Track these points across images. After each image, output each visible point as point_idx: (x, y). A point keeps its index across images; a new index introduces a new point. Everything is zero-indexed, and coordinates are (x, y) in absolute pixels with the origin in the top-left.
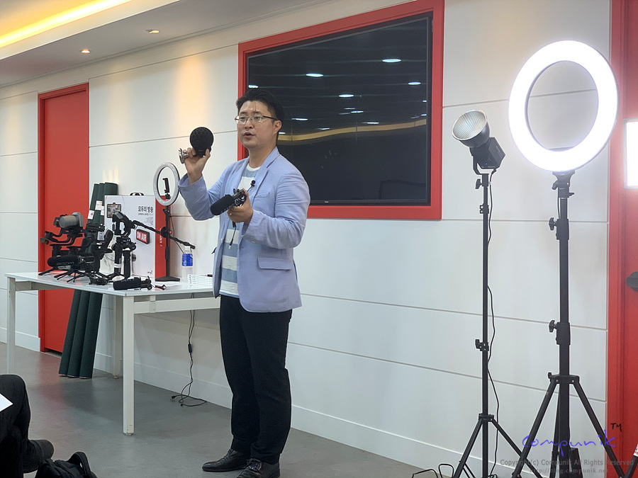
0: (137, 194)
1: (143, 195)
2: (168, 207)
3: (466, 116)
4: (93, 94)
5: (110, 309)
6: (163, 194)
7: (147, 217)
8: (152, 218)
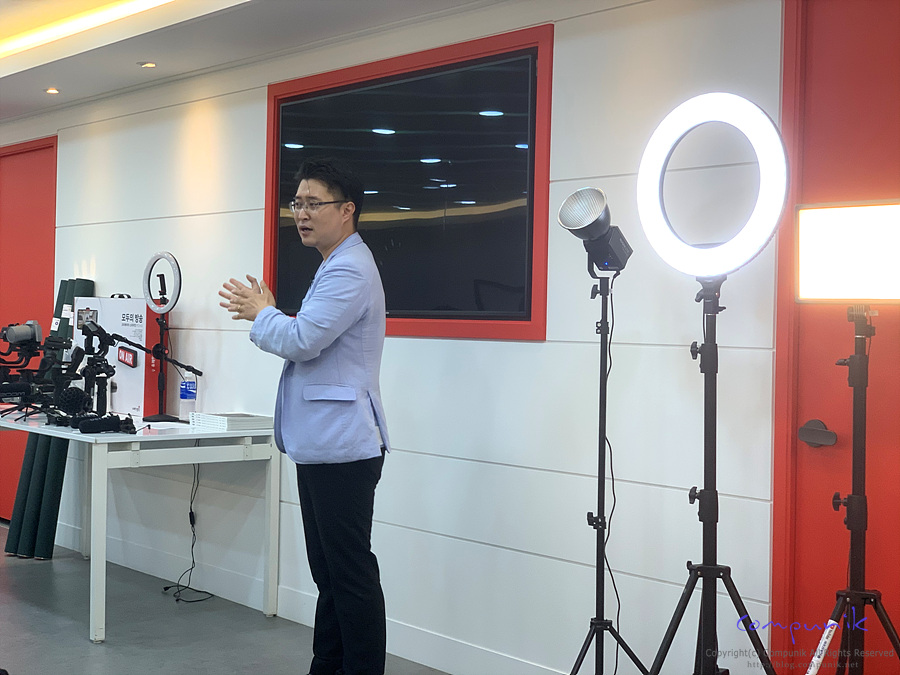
0: (121, 296)
1: (129, 297)
2: (165, 316)
3: (578, 195)
4: (62, 151)
6: (157, 296)
7: (134, 328)
8: (141, 331)
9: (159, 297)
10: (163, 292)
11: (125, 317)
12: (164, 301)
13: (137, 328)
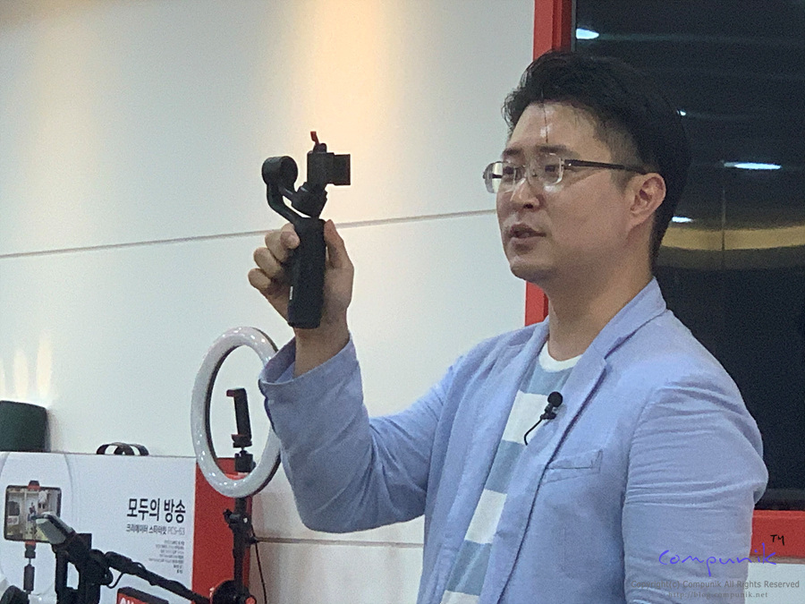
0: (123, 450)
1: (143, 452)
2: (244, 504)
6: (226, 450)
7: (160, 538)
8: (180, 546)
9: (231, 452)
10: (243, 438)
11: (137, 507)
12: (243, 464)
13: (169, 537)
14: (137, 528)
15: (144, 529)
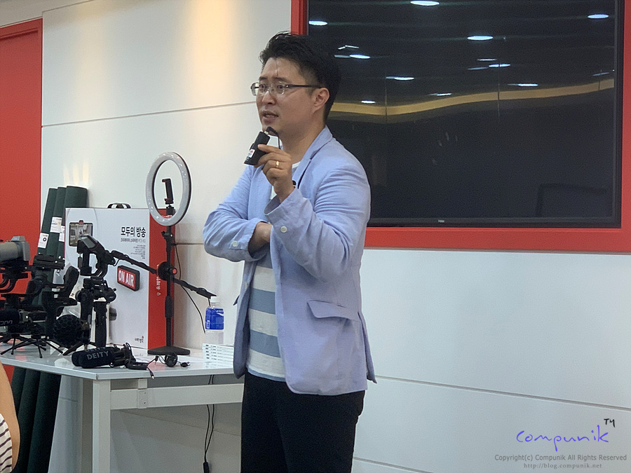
0: (119, 206)
1: (128, 207)
2: (171, 229)
5: (74, 401)
7: (135, 244)
8: (143, 247)
10: (170, 200)
11: (126, 231)
12: (170, 211)
13: (139, 243)
14: (126, 240)
15: (128, 240)
